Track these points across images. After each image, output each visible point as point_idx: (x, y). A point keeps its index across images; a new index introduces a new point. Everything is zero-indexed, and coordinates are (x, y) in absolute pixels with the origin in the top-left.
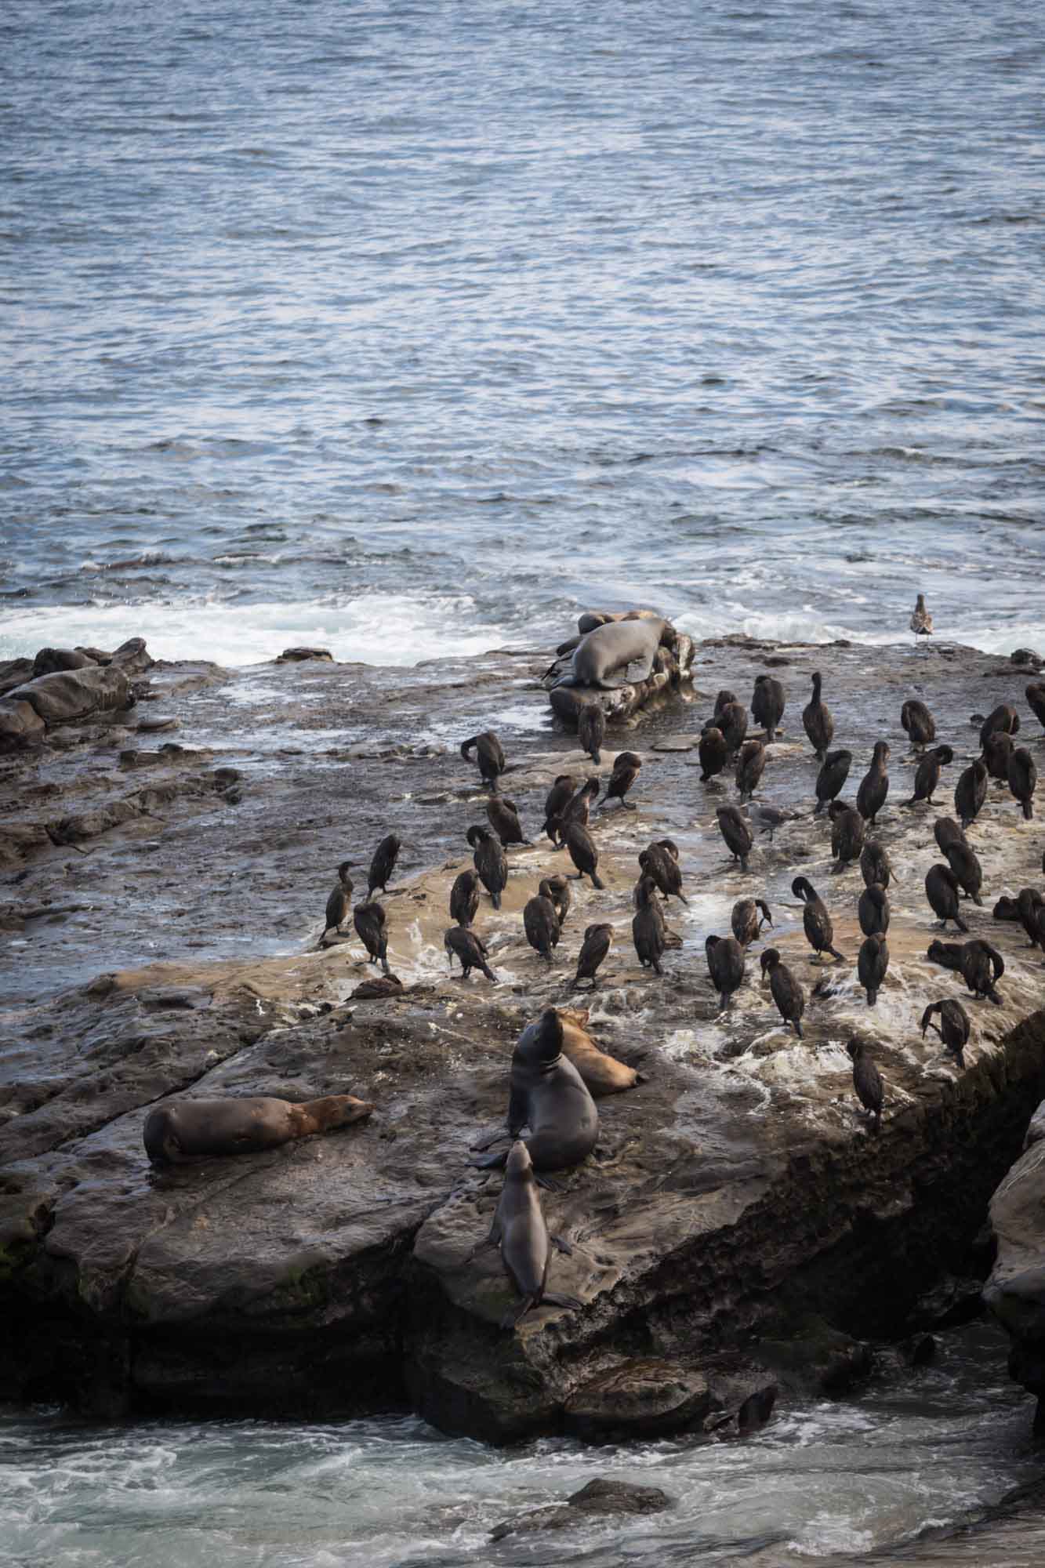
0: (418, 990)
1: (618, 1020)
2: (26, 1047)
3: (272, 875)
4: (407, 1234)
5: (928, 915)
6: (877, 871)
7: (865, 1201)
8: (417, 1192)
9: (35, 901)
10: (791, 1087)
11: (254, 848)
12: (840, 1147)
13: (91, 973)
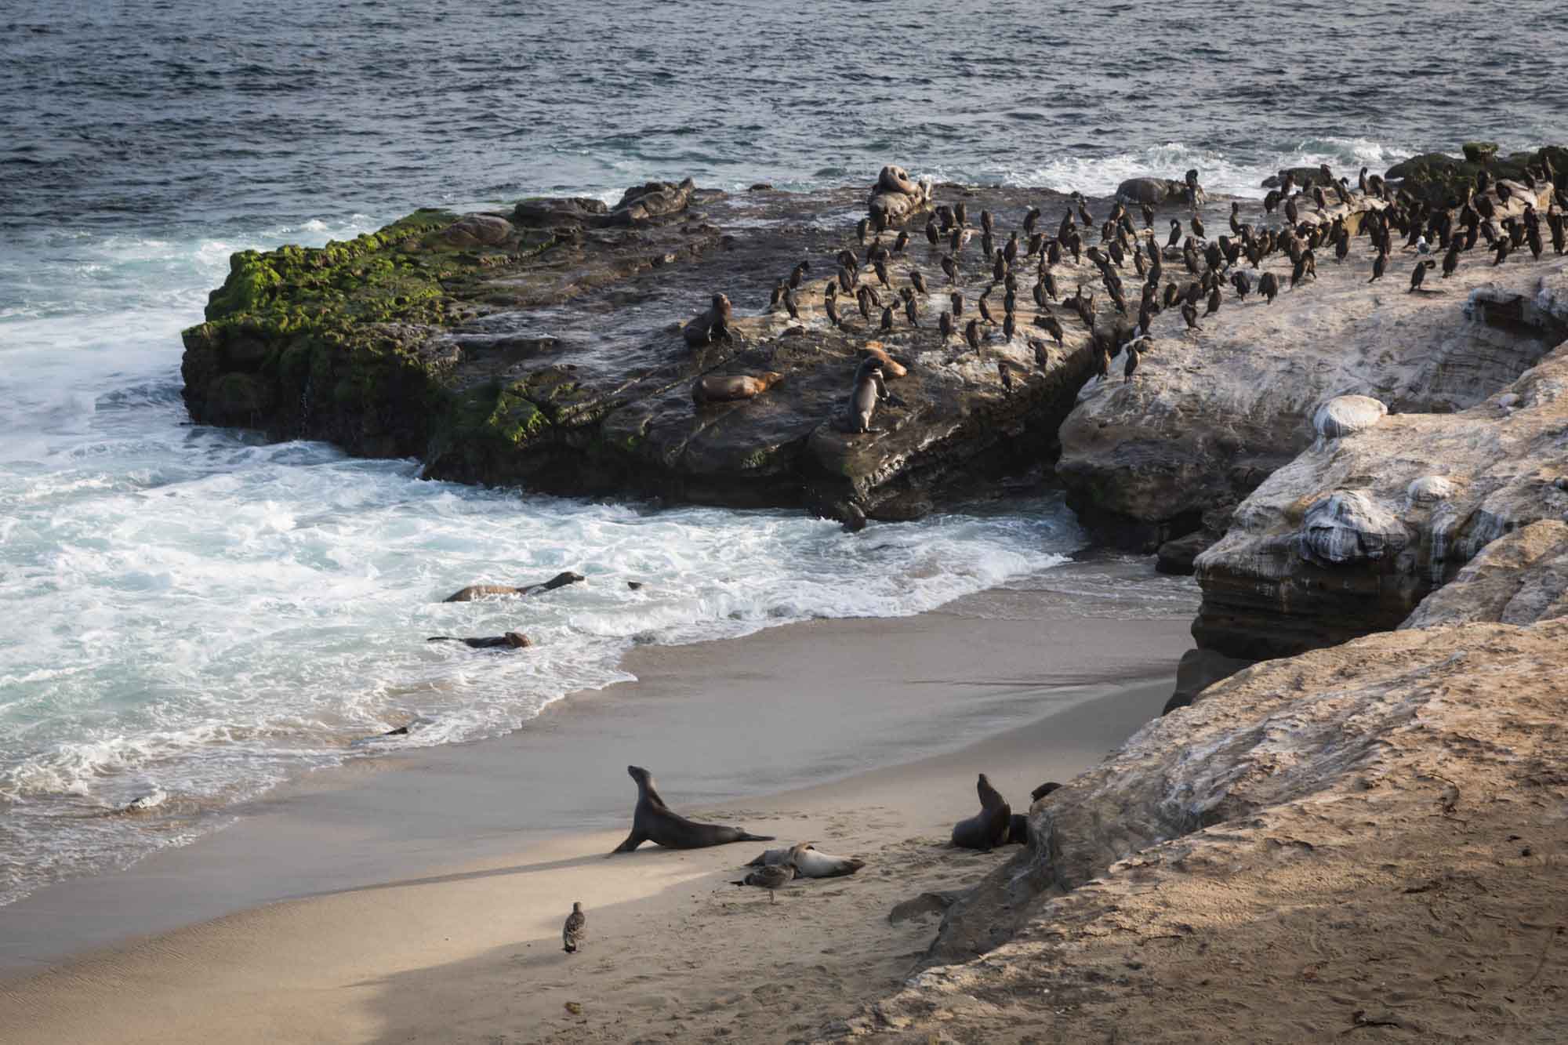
0: (811, 332)
1: (898, 348)
2: (640, 353)
3: (747, 281)
4: (805, 438)
5: (1033, 305)
6: (1011, 285)
7: (1004, 428)
8: (809, 419)
9: (645, 292)
10: (973, 378)
11: (739, 270)
12: (994, 404)
13: (669, 322)
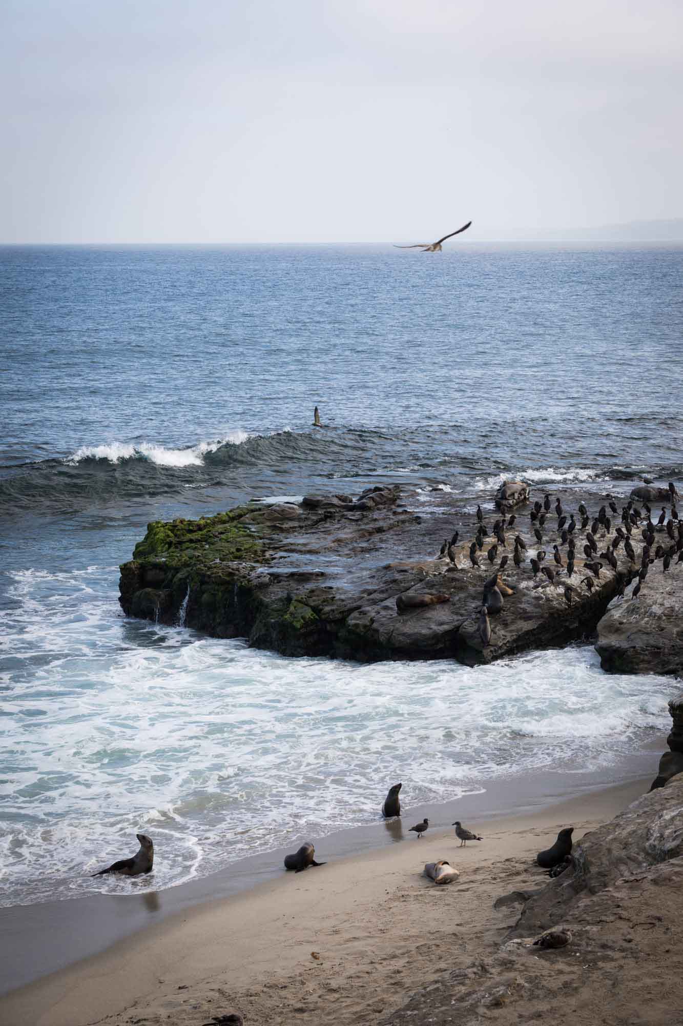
0: (462, 570)
1: (509, 579)
2: (368, 580)
3: (428, 541)
4: (457, 628)
5: (584, 556)
6: (572, 545)
7: (567, 624)
8: (460, 618)
9: (372, 546)
10: (550, 596)
11: (424, 535)
12: (561, 611)
13: (385, 563)
